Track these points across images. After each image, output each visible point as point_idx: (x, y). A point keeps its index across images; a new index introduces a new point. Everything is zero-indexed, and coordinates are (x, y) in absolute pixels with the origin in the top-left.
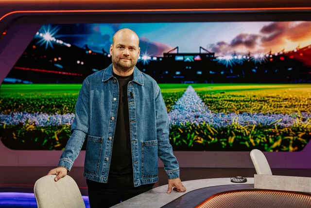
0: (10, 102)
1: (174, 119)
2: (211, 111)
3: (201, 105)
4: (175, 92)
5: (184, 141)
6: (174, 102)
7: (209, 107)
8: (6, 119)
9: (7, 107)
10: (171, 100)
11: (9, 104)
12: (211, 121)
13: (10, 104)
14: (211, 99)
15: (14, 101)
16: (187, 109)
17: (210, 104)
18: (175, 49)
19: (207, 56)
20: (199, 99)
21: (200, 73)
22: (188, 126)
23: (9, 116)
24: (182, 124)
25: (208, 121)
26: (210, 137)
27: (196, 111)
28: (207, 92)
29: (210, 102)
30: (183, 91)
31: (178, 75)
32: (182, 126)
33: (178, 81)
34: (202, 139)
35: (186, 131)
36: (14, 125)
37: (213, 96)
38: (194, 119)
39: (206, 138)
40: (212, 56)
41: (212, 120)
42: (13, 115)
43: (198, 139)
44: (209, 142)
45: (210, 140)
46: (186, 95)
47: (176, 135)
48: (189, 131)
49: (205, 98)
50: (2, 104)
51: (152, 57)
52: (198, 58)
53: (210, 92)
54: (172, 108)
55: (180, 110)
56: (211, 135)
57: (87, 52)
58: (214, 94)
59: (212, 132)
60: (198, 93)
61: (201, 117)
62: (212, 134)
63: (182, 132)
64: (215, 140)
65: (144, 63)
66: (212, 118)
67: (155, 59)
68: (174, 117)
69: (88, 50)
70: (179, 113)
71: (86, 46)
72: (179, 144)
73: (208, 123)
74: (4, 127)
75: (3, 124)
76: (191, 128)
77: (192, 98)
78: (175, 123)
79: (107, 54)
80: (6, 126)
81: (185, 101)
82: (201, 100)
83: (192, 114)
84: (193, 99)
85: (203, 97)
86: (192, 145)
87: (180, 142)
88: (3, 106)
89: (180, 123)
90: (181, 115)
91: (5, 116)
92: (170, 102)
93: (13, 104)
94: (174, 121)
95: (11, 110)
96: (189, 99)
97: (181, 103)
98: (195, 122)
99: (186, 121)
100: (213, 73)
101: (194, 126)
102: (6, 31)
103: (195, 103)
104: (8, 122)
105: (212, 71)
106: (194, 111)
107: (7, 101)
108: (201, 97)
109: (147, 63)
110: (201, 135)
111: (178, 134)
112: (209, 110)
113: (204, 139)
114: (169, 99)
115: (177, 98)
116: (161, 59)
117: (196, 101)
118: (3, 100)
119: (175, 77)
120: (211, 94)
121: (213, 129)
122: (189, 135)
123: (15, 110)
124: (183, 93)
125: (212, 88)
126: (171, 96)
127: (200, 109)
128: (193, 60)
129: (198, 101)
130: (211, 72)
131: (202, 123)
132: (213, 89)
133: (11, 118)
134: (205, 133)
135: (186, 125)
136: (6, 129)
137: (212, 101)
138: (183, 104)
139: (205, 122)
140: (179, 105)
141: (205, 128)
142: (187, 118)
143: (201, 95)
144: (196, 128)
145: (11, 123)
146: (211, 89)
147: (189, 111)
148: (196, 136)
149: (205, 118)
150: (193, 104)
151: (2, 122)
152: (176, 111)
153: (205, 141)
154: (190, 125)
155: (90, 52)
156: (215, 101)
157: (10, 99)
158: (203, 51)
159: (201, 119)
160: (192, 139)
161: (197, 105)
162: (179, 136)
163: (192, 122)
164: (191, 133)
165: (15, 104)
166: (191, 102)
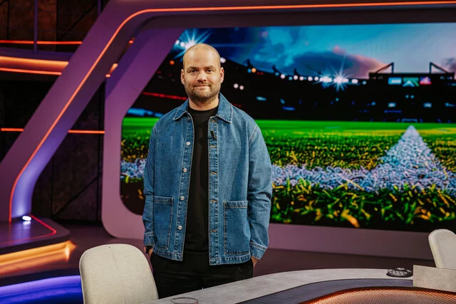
0: (136, 144)
1: (384, 179)
2: (445, 168)
3: (429, 158)
4: (387, 135)
5: (399, 215)
6: (384, 152)
7: (443, 161)
8: (129, 168)
9: (131, 151)
10: (380, 149)
11: (134, 147)
12: (445, 185)
13: (136, 147)
14: (446, 149)
15: (142, 142)
16: (405, 164)
17: (444, 157)
18: (388, 66)
19: (442, 78)
20: (425, 147)
21: (428, 105)
22: (406, 192)
23: (133, 165)
24: (396, 188)
25: (441, 184)
26: (442, 210)
27: (420, 167)
28: (440, 137)
29: (445, 153)
30: (399, 134)
31: (392, 108)
32: (397, 191)
33: (392, 117)
34: (429, 214)
35: (402, 199)
36: (140, 179)
37: (449, 143)
38: (416, 180)
39: (436, 212)
40: (451, 78)
41: (448, 183)
42: (139, 164)
43: (422, 214)
44: (440, 219)
45: (443, 215)
46: (404, 141)
47: (386, 205)
48: (408, 198)
49: (435, 146)
50: (125, 147)
51: (350, 80)
52: (426, 81)
53: (445, 137)
54: (380, 160)
55: (393, 164)
56: (445, 207)
57: (249, 71)
58: (451, 140)
59: (446, 202)
60: (423, 138)
61: (429, 178)
62: (446, 205)
63: (396, 200)
64: (450, 216)
65: (338, 89)
66: (447, 179)
67: (355, 81)
68: (383, 175)
69: (251, 68)
70: (391, 169)
71: (248, 62)
72: (390, 219)
73: (439, 187)
74: (127, 181)
75: (125, 176)
76: (411, 196)
77: (414, 145)
78: (385, 184)
79: (280, 74)
80: (130, 179)
81: (403, 150)
82: (429, 150)
83: (413, 172)
84: (416, 147)
85: (433, 144)
86: (412, 223)
87: (391, 216)
88: (126, 150)
89: (393, 185)
90: (394, 172)
91: (129, 164)
92: (377, 152)
93: (140, 147)
94: (382, 182)
95: (137, 157)
96: (409, 148)
97: (395, 153)
98: (418, 184)
99: (403, 183)
100: (451, 105)
101: (416, 191)
102: (133, 38)
103: (419, 154)
104: (131, 174)
105: (450, 103)
106: (417, 167)
107: (130, 142)
108: (429, 144)
109: (342, 88)
110: (428, 207)
111: (390, 203)
112: (443, 167)
113: (432, 212)
114: (376, 147)
115: (389, 146)
116: (364, 83)
117: (421, 151)
118: (126, 142)
119: (386, 112)
120: (446, 141)
121: (449, 198)
122: (407, 205)
123: (142, 156)
124: (400, 138)
125: (448, 131)
126: (380, 142)
127: (426, 164)
128: (417, 85)
129: (424, 151)
130: (447, 104)
131: (429, 187)
132: (450, 133)
133: (136, 168)
134: (434, 203)
135: (402, 189)
136: (129, 183)
137: (449, 151)
138: (399, 156)
139: (434, 186)
140: (393, 156)
141: (434, 195)
142: (404, 178)
143: (429, 141)
144: (419, 195)
145: (136, 175)
146: (446, 133)
147: (408, 167)
148: (419, 208)
149: (436, 179)
150: (415, 155)
151: (124, 174)
152: (387, 167)
153: (434, 216)
154: (409, 189)
155: (254, 70)
156: (453, 152)
157: (135, 140)
158: (434, 70)
159: (429, 180)
160: (413, 212)
161: (422, 157)
162: (391, 206)
163: (413, 184)
164: (411, 203)
165: (143, 147)
166: (412, 152)
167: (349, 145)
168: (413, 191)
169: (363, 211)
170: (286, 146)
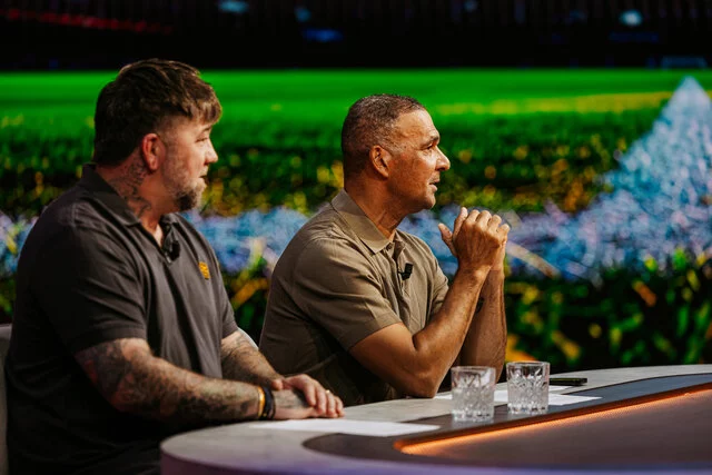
1: (615, 238)
4: (619, 109)
5: (662, 344)
6: (611, 157)
10: (600, 149)
22: (682, 274)
24: (651, 265)
30: (655, 105)
31: (632, 28)
32: (653, 274)
35: (671, 297)
38: (709, 237)
46: (669, 123)
47: (623, 316)
48: (687, 294)
54: (601, 184)
55: (640, 194)
63: (651, 300)
68: (612, 226)
70: (634, 207)
76: (694, 285)
77: (700, 136)
78: (620, 255)
81: (668, 151)
83: (700, 214)
87: (640, 347)
89: (642, 256)
90: (645, 218)
92: (594, 160)
94: (611, 248)
96: (684, 144)
97: (647, 161)
101: (708, 271)
111: (633, 308)
114: (588, 146)
115: (628, 139)
122: (683, 317)
124: (657, 115)
126: (600, 130)
135: (669, 267)
138: (659, 170)
140: (638, 172)
142: (674, 235)
147: (684, 201)
150: (703, 165)
152: (624, 203)
154: (690, 267)
160: (702, 334)
162: (638, 319)
163: (698, 251)
164: (695, 305)
166: (694, 157)
167: (511, 141)
168: (700, 272)
169: (555, 337)
170: (316, 150)
